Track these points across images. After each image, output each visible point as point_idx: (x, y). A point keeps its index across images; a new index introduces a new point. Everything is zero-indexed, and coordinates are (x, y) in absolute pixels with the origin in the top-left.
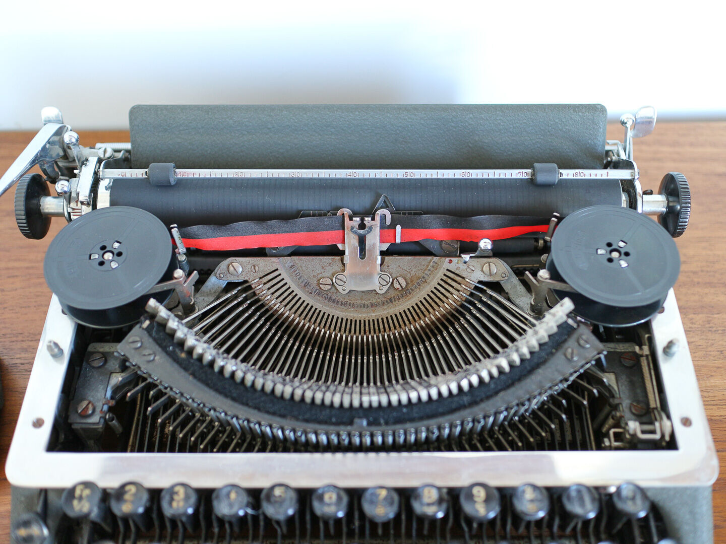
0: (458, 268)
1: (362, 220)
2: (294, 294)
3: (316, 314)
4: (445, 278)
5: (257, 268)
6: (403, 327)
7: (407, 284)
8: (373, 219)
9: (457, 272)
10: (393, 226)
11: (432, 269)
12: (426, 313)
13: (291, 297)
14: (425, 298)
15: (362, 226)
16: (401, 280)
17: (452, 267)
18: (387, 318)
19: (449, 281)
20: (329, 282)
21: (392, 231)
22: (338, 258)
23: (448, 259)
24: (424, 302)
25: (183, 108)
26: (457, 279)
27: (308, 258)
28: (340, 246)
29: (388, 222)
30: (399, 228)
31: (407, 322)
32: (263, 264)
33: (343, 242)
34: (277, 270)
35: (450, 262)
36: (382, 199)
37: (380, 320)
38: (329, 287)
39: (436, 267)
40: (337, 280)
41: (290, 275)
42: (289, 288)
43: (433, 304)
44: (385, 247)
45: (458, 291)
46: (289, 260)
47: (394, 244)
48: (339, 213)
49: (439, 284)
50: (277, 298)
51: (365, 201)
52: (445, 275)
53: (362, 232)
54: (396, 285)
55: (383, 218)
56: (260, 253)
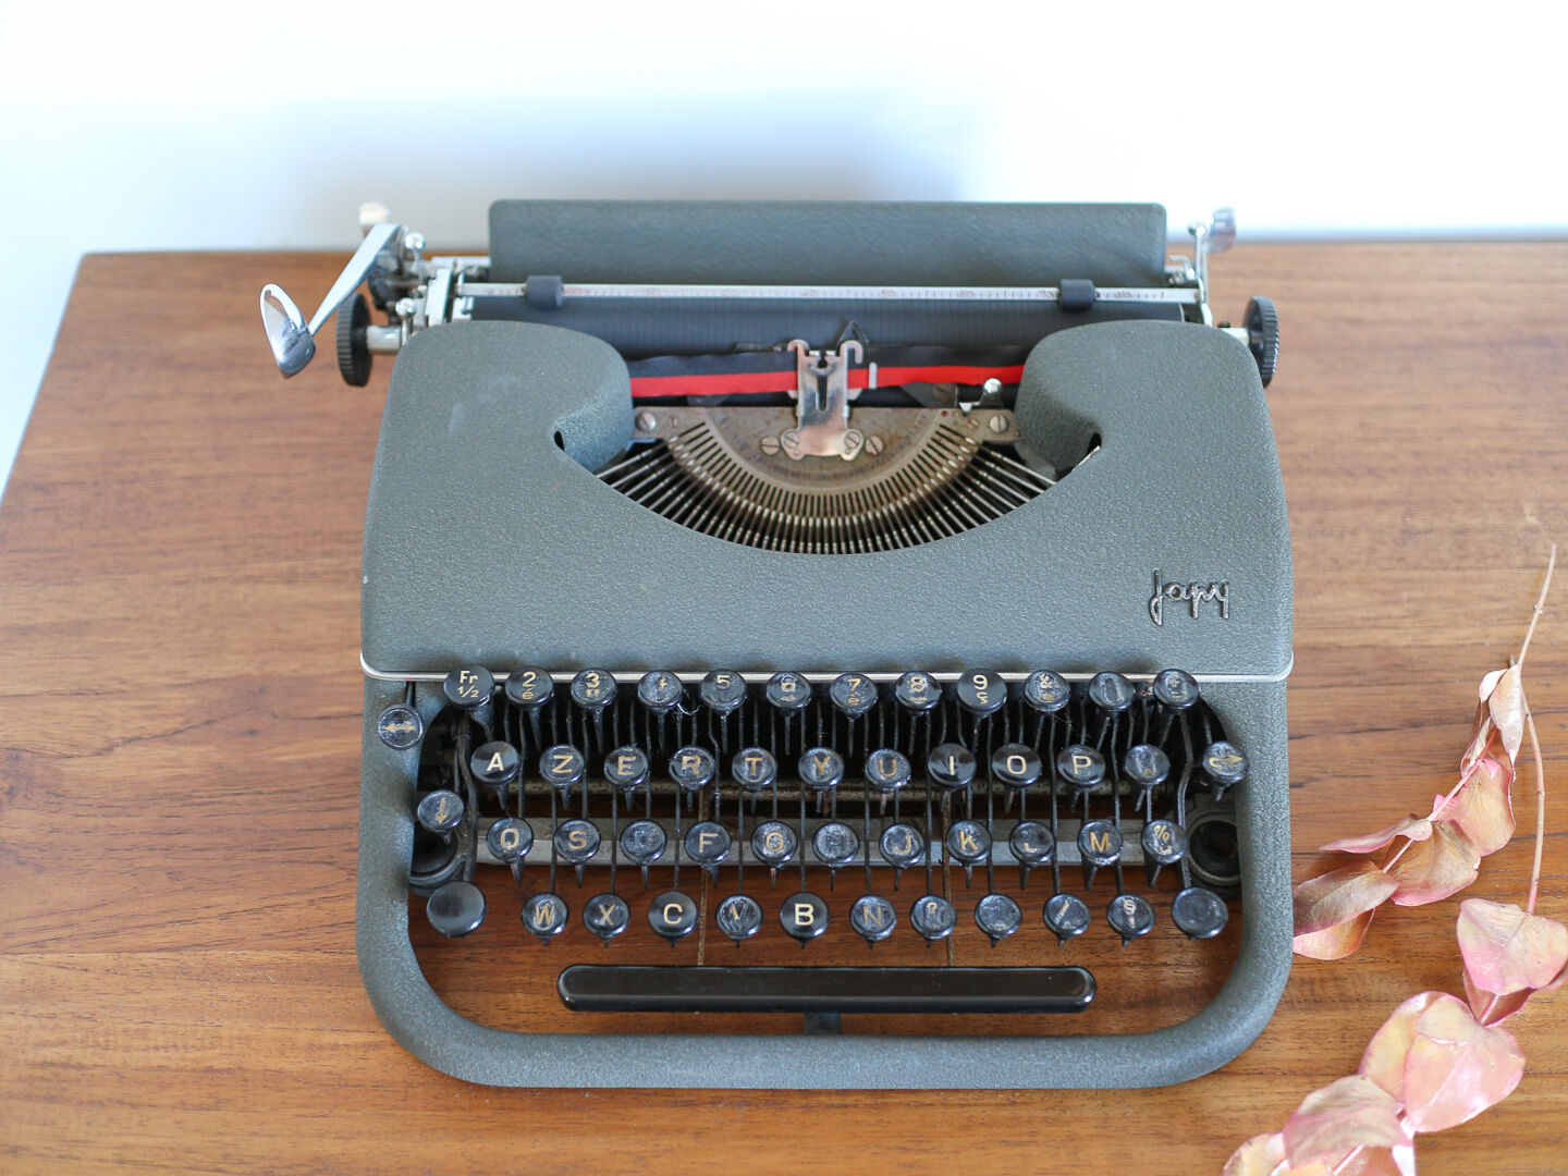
0: (956, 423)
1: (823, 355)
2: (726, 458)
3: (757, 488)
4: (937, 437)
5: (676, 422)
6: (878, 505)
7: (885, 447)
8: (838, 354)
9: (954, 428)
10: (865, 365)
11: (919, 426)
12: (911, 487)
13: (722, 463)
14: (909, 466)
15: (823, 364)
16: (876, 441)
17: (947, 421)
18: (856, 493)
19: (944, 441)
20: (776, 442)
21: (864, 371)
22: (788, 410)
23: (940, 411)
24: (908, 470)
25: (567, 205)
26: (955, 438)
27: (746, 409)
28: (792, 394)
29: (859, 359)
30: (873, 367)
31: (884, 500)
32: (684, 416)
33: (796, 388)
34: (703, 424)
35: (944, 414)
36: (849, 328)
37: (847, 496)
38: (775, 450)
39: (925, 422)
40: (788, 442)
41: (722, 433)
42: (720, 450)
43: (921, 474)
44: (855, 394)
45: (956, 455)
46: (720, 412)
47: (866, 391)
48: (790, 347)
49: (929, 446)
50: (703, 464)
51: (828, 330)
52: (938, 433)
53: (822, 372)
54: (870, 449)
55: (852, 353)
56: (681, 401)
